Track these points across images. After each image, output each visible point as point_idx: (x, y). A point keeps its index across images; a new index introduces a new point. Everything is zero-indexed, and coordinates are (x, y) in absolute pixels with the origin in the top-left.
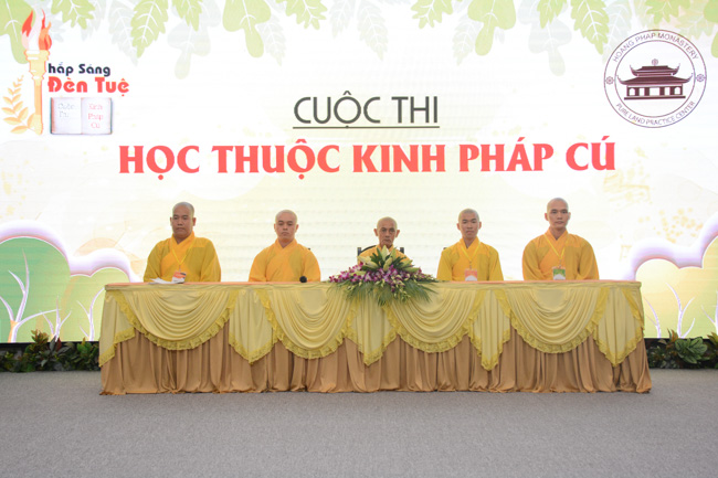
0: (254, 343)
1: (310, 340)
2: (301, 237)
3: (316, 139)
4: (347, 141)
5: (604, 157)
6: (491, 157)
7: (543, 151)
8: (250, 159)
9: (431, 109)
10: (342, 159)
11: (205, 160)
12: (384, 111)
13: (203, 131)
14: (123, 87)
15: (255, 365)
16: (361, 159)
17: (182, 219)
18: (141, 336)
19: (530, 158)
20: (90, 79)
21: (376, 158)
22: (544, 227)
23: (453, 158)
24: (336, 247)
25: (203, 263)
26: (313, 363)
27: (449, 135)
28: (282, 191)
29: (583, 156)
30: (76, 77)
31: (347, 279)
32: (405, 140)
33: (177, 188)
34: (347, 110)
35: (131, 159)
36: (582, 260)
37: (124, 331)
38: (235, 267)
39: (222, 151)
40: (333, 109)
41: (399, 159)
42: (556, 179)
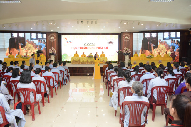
0: (81, 61)
1: (85, 61)
2: (85, 54)
3: (86, 47)
4: (88, 47)
5: (107, 48)
6: (99, 48)
7: (103, 47)
8: (81, 48)
9: (94, 44)
10: (88, 48)
11: (78, 48)
12: (91, 44)
13: (78, 46)
14: (72, 43)
15: (82, 62)
16: (89, 48)
17: (76, 52)
18: (74, 60)
19: (102, 48)
20: (70, 42)
21: (90, 48)
22: (102, 53)
23: (96, 48)
24: (87, 55)
25: (78, 55)
26: (85, 62)
27: (96, 46)
28: (83, 50)
29: (106, 48)
30: (69, 42)
31: (88, 57)
32: (93, 46)
33: (76, 50)
34: (88, 44)
35: (72, 48)
36: (104, 55)
37: (73, 60)
38: (80, 56)
39: (79, 47)
40: (87, 44)
41: (92, 48)
42: (103, 50)
